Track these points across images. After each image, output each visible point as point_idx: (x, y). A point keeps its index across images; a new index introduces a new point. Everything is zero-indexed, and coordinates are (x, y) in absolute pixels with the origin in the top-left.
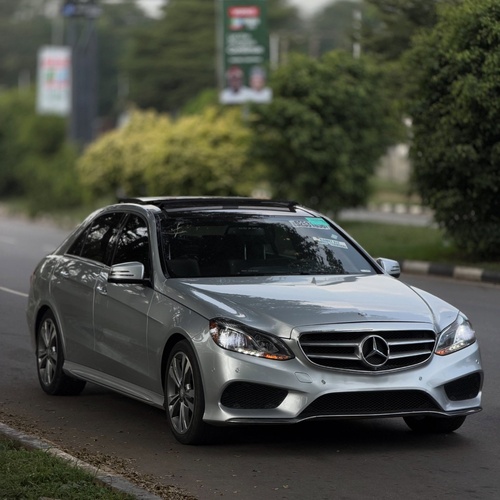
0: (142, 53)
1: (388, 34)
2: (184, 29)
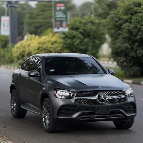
0: (31, 18)
2: (43, 11)
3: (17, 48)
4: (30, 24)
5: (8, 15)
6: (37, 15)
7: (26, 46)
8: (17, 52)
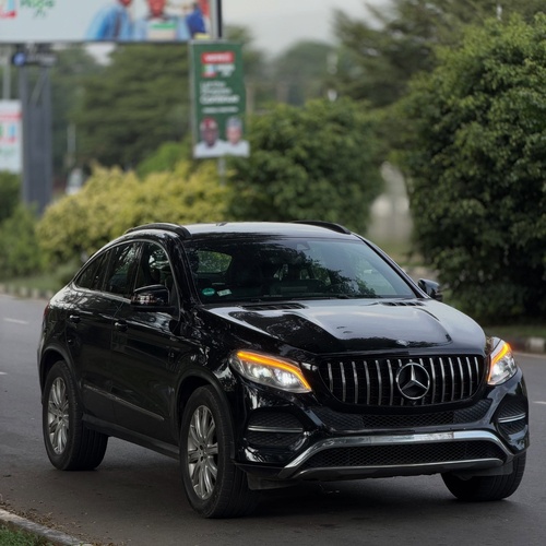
0: (93, 104)
1: (368, 80)
2: (138, 78)
3: (56, 219)
4: (91, 128)
5: (13, 97)
6: (119, 95)
7: (90, 212)
8: (56, 233)
